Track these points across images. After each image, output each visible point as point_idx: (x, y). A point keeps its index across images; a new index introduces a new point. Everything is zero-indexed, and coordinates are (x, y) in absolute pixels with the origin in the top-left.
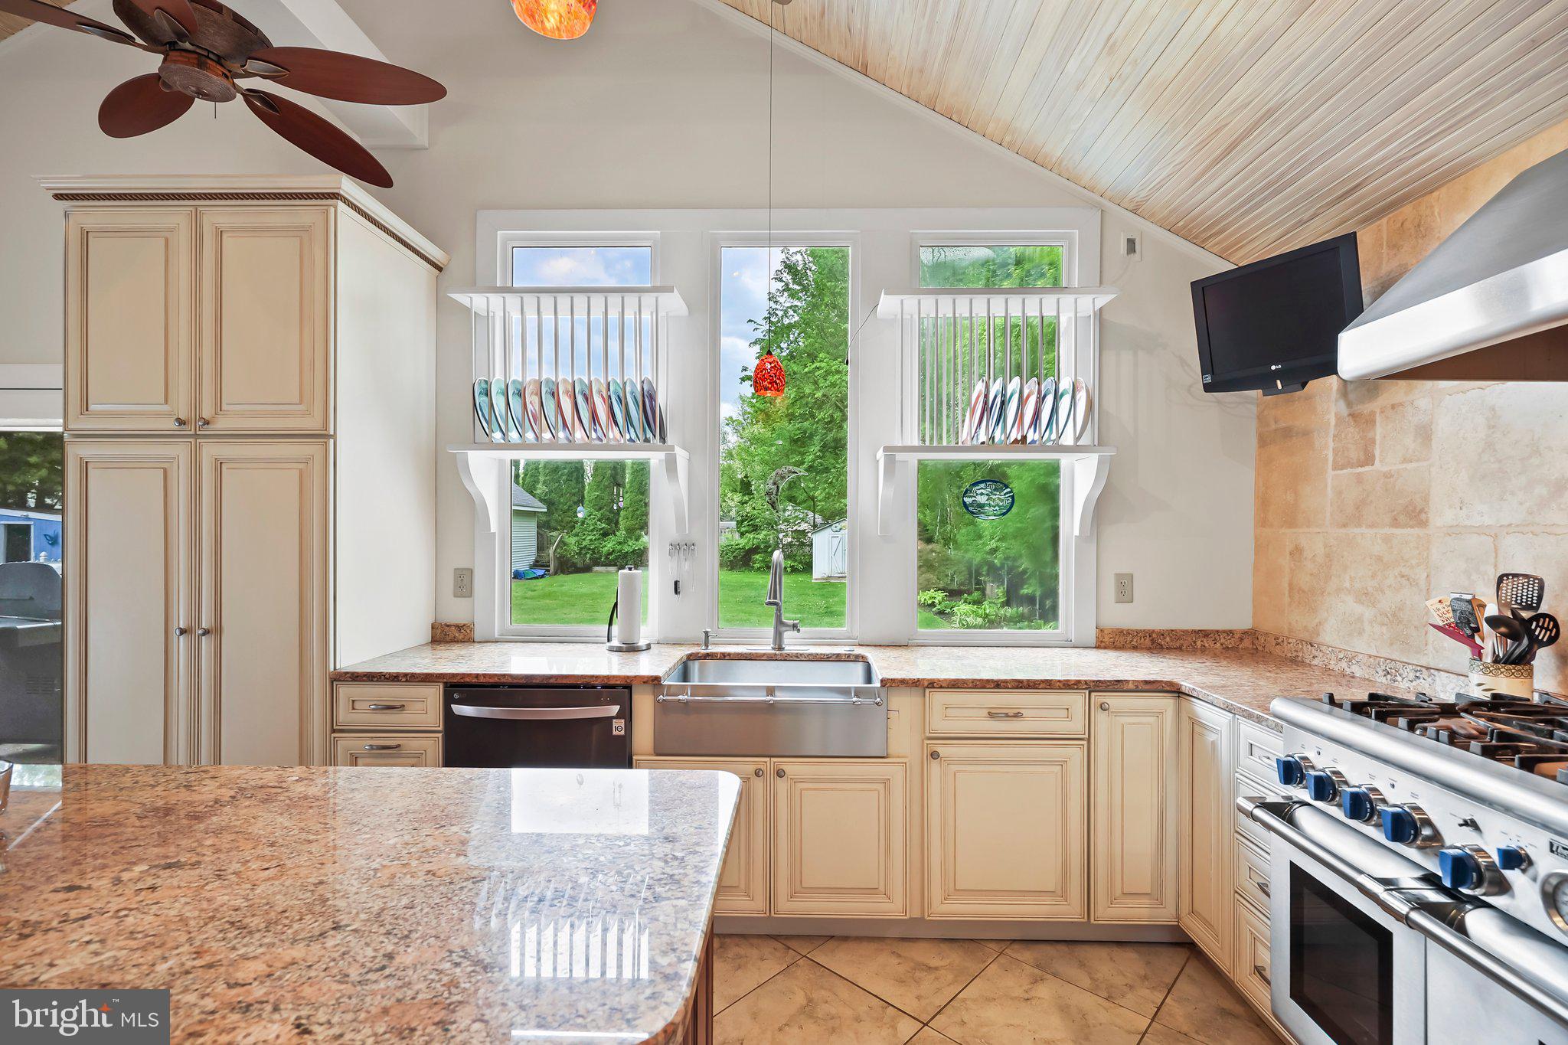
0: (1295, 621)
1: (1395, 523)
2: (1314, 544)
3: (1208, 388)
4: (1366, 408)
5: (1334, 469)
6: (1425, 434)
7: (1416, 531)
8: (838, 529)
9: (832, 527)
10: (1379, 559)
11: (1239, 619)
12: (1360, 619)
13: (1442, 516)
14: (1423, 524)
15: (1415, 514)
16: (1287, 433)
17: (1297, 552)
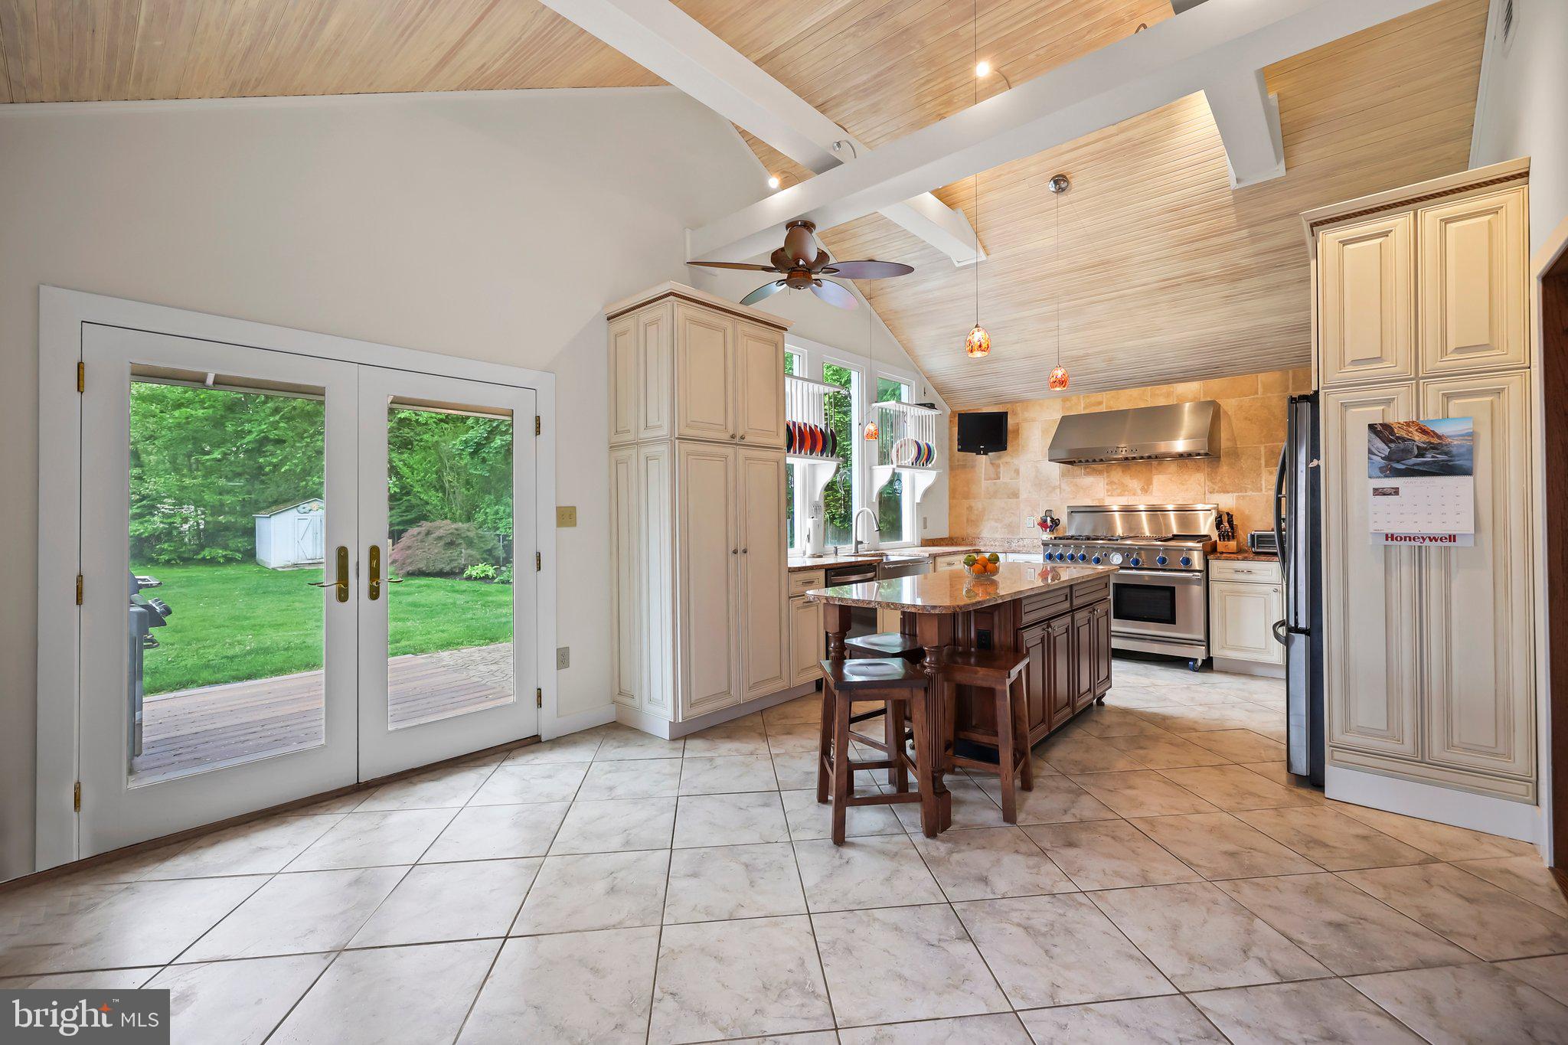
0: (970, 531)
1: (1009, 497)
2: (978, 505)
3: (959, 450)
4: (997, 462)
5: (985, 480)
6: (1017, 472)
7: (1015, 500)
8: (307, 510)
9: (300, 508)
10: (1003, 508)
11: (946, 535)
12: (997, 528)
13: (1023, 495)
14: (1018, 498)
15: (1015, 495)
16: (964, 466)
17: (970, 508)
